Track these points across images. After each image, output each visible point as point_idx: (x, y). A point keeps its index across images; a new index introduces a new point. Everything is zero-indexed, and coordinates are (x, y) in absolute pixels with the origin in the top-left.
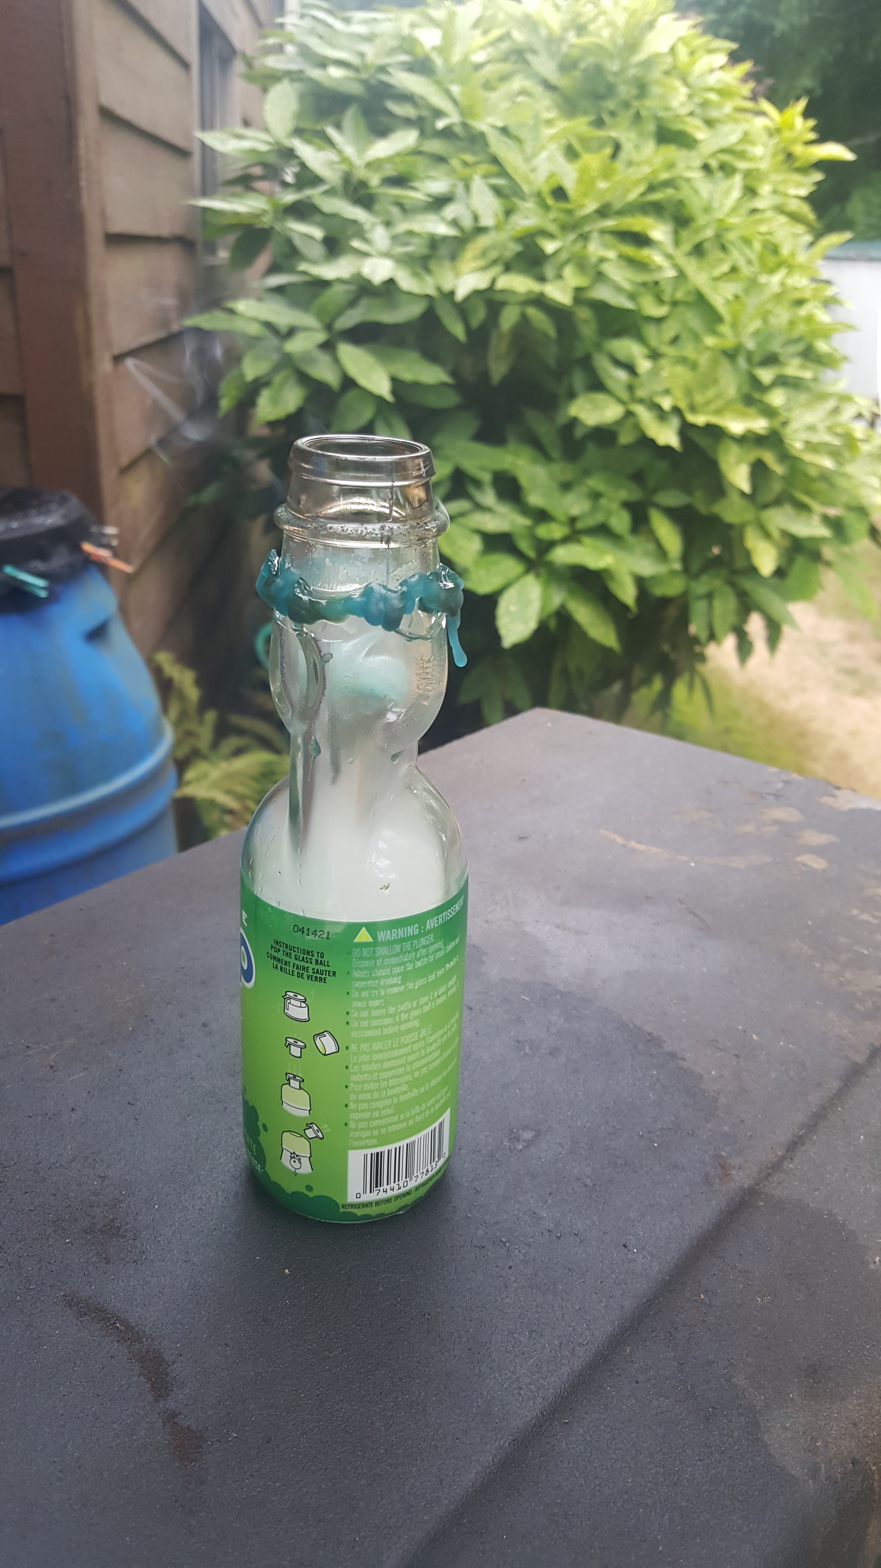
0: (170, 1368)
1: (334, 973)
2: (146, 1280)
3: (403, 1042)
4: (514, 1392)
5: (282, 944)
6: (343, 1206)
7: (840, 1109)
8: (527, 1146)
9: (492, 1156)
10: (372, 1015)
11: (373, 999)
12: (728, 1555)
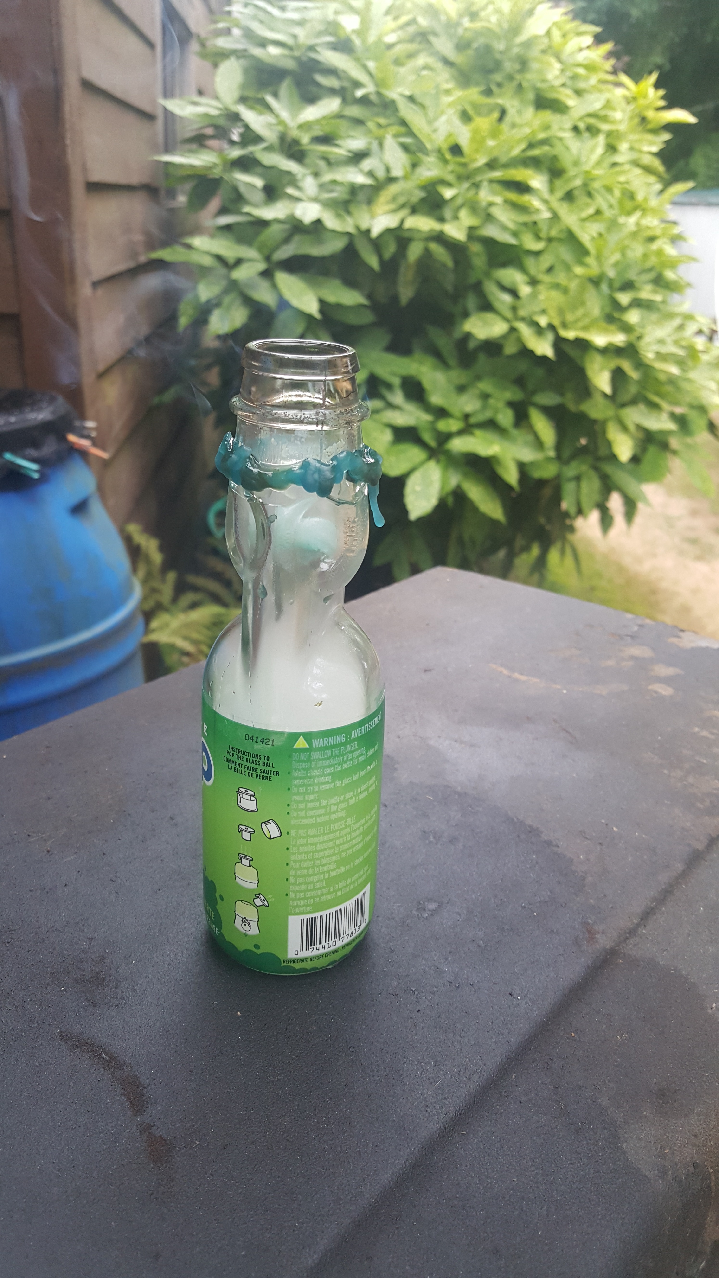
0: (146, 1090)
1: (278, 773)
2: (126, 1020)
3: (332, 829)
4: (422, 1109)
5: (236, 750)
6: (284, 961)
7: (684, 886)
8: (432, 915)
9: (403, 923)
10: (308, 807)
11: (309, 794)
12: (594, 1238)
